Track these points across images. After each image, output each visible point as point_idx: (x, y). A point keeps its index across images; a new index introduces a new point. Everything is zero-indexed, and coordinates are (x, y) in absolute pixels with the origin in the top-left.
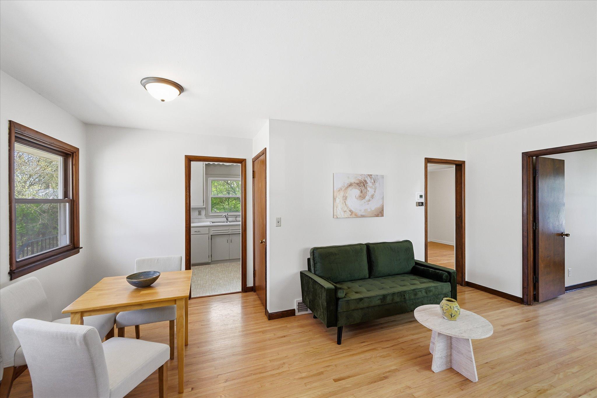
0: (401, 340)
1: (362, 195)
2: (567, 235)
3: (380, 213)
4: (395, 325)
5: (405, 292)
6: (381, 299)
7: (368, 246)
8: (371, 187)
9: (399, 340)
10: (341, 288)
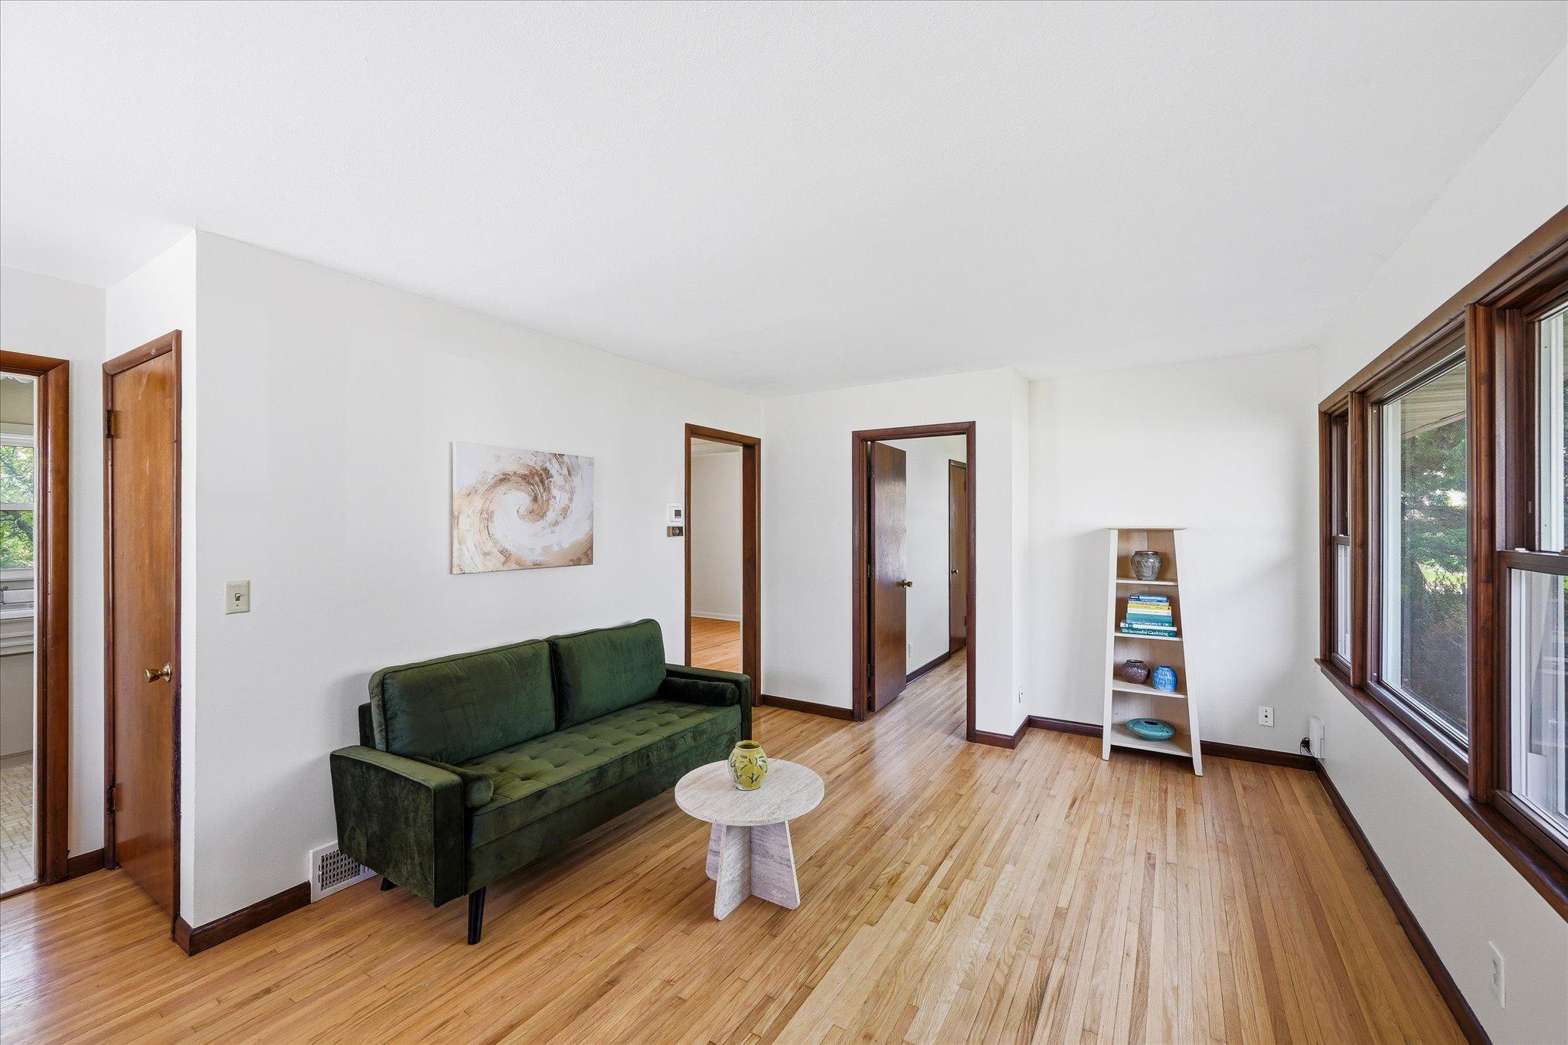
0: (642, 870)
1: (535, 507)
2: (909, 584)
3: (584, 556)
4: (626, 836)
5: (649, 747)
6: (592, 780)
7: (553, 644)
8: (561, 488)
9: (638, 870)
10: (479, 778)
